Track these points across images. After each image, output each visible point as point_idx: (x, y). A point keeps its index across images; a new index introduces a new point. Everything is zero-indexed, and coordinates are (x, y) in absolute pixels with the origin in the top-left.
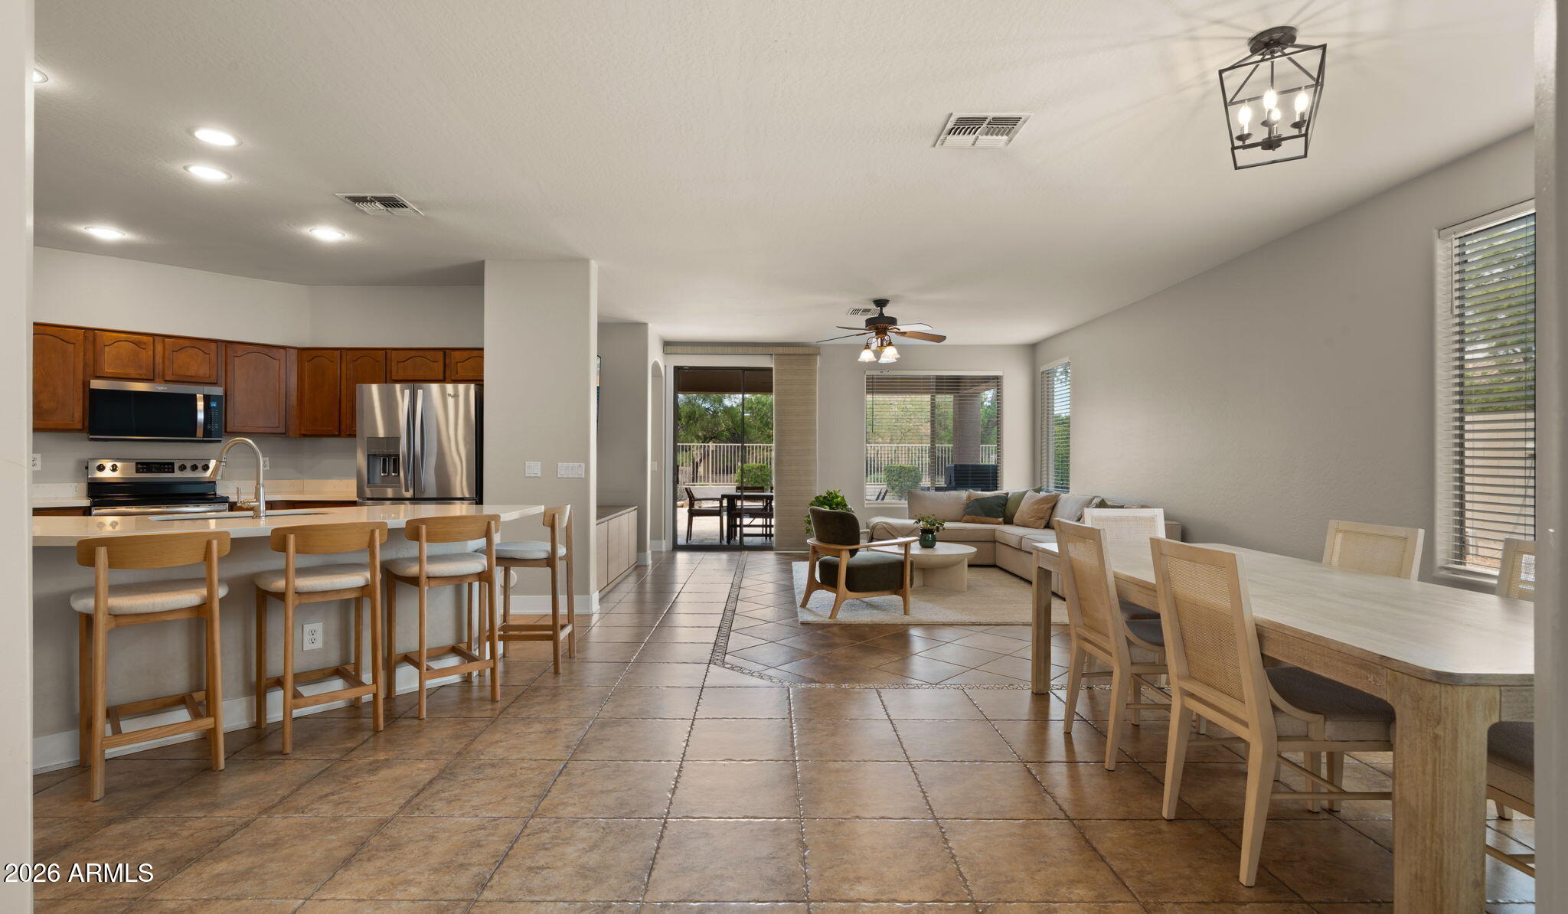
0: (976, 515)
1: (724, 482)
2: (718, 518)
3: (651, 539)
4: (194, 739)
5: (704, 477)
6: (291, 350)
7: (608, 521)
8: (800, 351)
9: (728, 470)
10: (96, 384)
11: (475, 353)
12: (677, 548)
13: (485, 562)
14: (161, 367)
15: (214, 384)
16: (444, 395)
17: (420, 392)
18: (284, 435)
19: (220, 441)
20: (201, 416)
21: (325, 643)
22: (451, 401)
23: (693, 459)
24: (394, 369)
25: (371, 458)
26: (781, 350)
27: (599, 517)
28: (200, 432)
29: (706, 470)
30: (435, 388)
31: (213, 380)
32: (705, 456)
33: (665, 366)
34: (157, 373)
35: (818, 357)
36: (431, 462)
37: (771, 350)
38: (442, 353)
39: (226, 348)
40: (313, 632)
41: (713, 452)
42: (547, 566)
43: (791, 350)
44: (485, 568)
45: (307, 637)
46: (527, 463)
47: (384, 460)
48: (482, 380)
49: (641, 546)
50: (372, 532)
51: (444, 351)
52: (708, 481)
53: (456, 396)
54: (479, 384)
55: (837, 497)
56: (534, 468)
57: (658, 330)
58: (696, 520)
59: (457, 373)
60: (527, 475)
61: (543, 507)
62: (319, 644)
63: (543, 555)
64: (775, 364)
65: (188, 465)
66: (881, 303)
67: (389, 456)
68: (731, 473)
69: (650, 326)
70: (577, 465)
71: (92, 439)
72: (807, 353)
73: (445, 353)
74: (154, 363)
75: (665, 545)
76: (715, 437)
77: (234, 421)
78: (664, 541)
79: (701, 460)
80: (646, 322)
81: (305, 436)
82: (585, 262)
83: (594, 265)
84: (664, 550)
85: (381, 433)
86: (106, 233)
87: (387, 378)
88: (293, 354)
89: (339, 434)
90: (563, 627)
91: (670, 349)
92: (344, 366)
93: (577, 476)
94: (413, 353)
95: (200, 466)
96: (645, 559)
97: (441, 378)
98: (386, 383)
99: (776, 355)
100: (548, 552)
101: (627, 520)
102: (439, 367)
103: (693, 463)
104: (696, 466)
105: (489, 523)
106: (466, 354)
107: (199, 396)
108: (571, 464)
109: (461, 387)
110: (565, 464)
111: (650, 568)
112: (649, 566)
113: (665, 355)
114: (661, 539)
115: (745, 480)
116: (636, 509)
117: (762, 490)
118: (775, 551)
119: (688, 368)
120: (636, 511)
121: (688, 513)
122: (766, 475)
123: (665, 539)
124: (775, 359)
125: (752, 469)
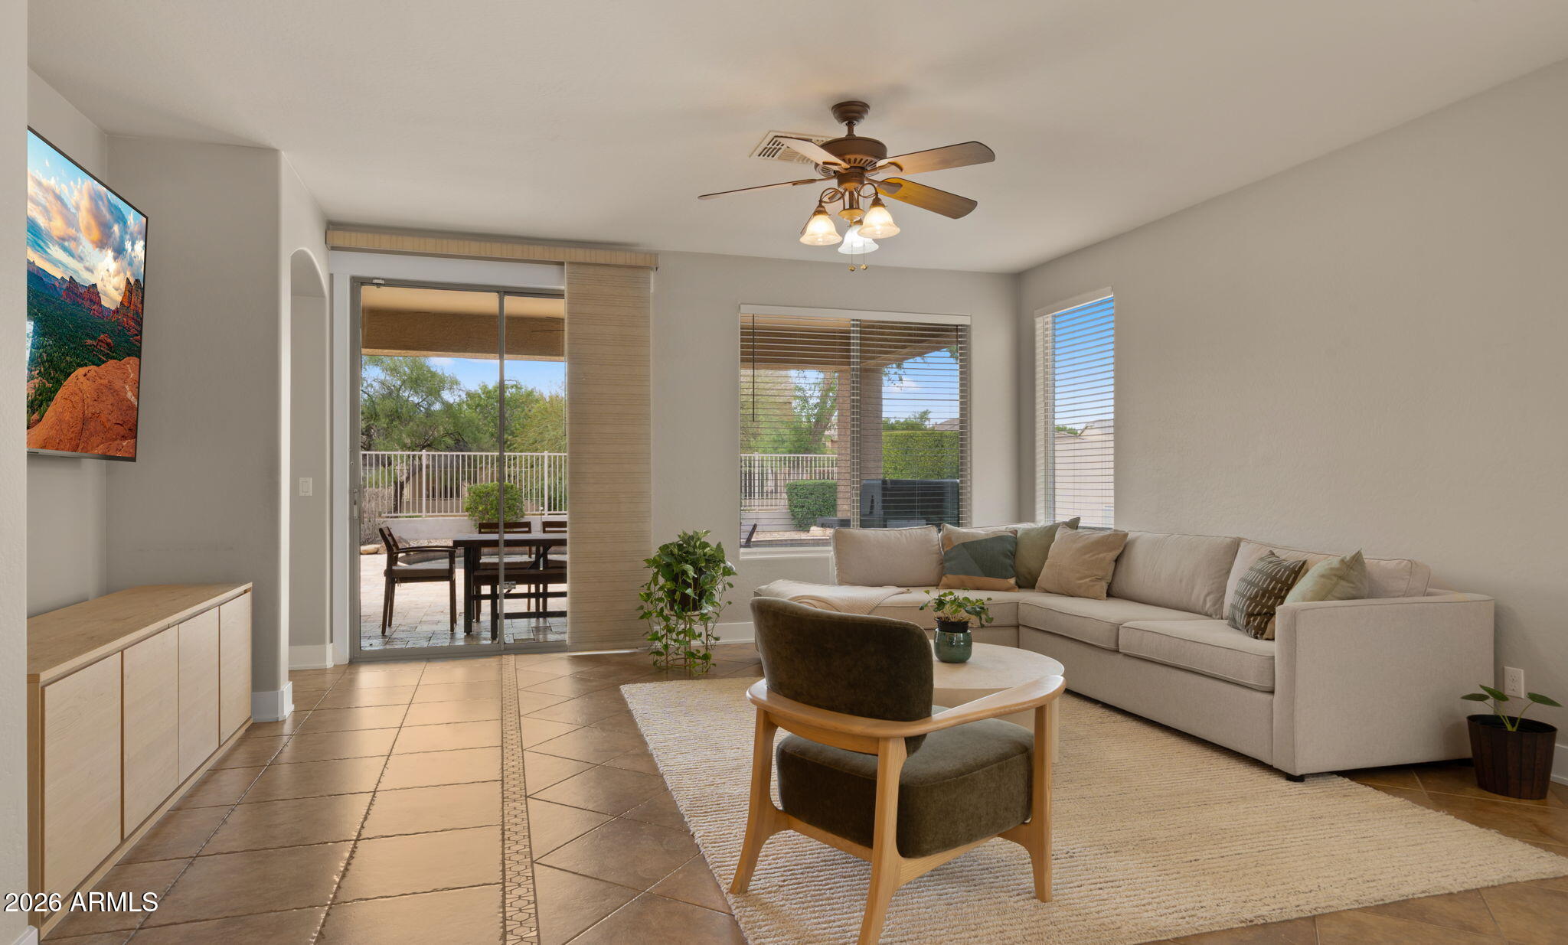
0: (967, 573)
1: (446, 511)
2: (446, 584)
3: (292, 642)
5: (414, 503)
7: (119, 651)
8: (621, 258)
9: (451, 492)
12: (358, 658)
23: (396, 478)
26: (580, 255)
29: (417, 493)
32: (414, 472)
33: (331, 276)
35: (653, 275)
37: (561, 254)
41: (428, 467)
43: (601, 257)
49: (263, 676)
52: (420, 511)
55: (705, 545)
58: (402, 590)
64: (569, 284)
66: (849, 111)
68: (451, 496)
69: (285, 157)
72: (633, 263)
75: (331, 655)
76: (429, 445)
78: (329, 647)
79: (408, 479)
80: (274, 145)
84: (326, 669)
91: (340, 238)
96: (275, 706)
99: (571, 263)
103: (396, 483)
104: (400, 487)
111: (287, 728)
112: (284, 721)
113: (333, 248)
114: (323, 642)
115: (480, 508)
116: (245, 592)
117: (527, 529)
118: (570, 652)
119: (382, 282)
120: (249, 594)
121: (385, 578)
122: (515, 499)
123: (331, 641)
124: (567, 273)
125: (493, 491)
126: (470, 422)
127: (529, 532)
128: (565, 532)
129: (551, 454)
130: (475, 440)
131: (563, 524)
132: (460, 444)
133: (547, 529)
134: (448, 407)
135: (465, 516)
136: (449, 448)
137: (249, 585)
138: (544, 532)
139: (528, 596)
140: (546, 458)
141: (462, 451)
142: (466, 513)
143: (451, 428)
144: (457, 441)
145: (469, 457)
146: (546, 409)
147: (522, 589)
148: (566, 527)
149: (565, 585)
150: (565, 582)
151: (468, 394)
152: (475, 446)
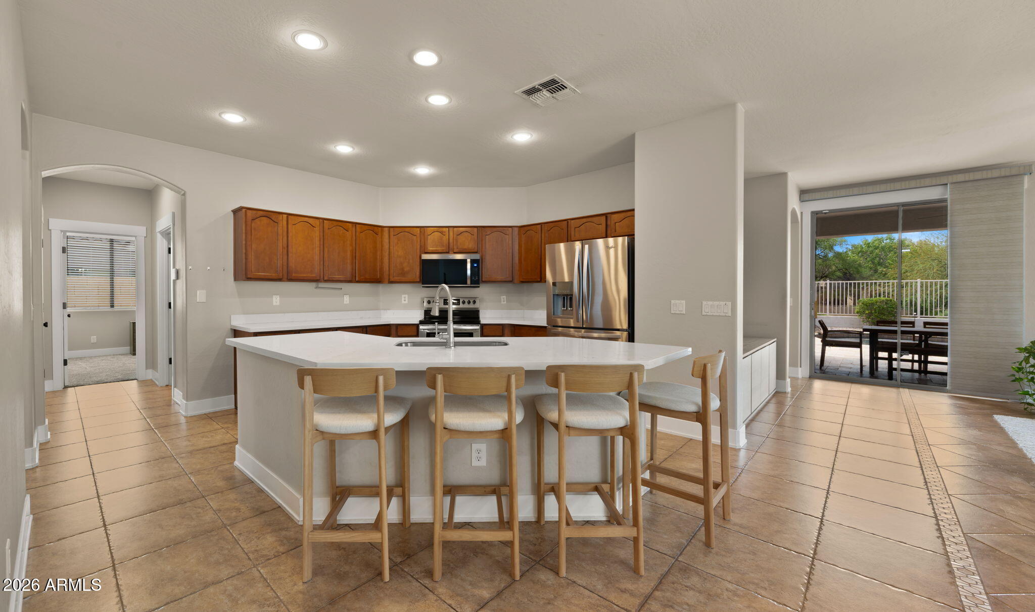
3: (790, 366)
4: (398, 522)
6: (515, 228)
7: (751, 354)
10: (426, 257)
11: (629, 214)
12: (813, 376)
13: (627, 414)
14: (452, 245)
15: (476, 252)
16: (607, 248)
17: (587, 247)
18: (511, 281)
19: (479, 287)
20: (469, 272)
21: (488, 462)
22: (612, 251)
24: (573, 233)
25: (555, 297)
27: (745, 351)
28: (469, 282)
30: (600, 242)
31: (476, 250)
33: (802, 213)
34: (450, 249)
35: (1026, 178)
36: (599, 300)
37: (944, 180)
38: (604, 217)
39: (482, 230)
40: (479, 451)
42: (697, 421)
43: (978, 175)
44: (627, 422)
45: (474, 454)
46: (673, 302)
47: (564, 298)
48: (634, 235)
49: (780, 374)
50: (509, 377)
51: (606, 215)
53: (616, 247)
54: (631, 236)
56: (680, 306)
57: (797, 178)
59: (615, 231)
60: (672, 312)
61: (690, 349)
62: (483, 463)
63: (692, 408)
64: (951, 194)
65: (466, 301)
67: (567, 295)
69: (790, 175)
70: (722, 303)
71: (423, 287)
73: (606, 217)
74: (449, 243)
75: (803, 372)
77: (486, 273)
78: (800, 369)
80: (786, 172)
81: (523, 282)
82: (732, 106)
83: (741, 108)
84: (800, 376)
85: (567, 279)
86: (423, 170)
87: (568, 239)
88: (516, 229)
89: (540, 281)
90: (717, 486)
91: (806, 197)
92: (543, 234)
93: (723, 314)
94: (585, 220)
95: (472, 301)
96: (785, 387)
97: (604, 236)
98: (568, 242)
99: (952, 183)
100: (697, 404)
101: (768, 352)
102: (602, 228)
105: (631, 374)
106: (623, 215)
107: (469, 261)
108: (716, 303)
109: (620, 239)
110: (710, 303)
111: (789, 395)
112: (788, 393)
113: (802, 202)
114: (797, 367)
115: (867, 312)
116: (774, 342)
117: (912, 325)
118: (952, 393)
119: (828, 211)
120: (775, 343)
121: (821, 343)
122: (893, 308)
123: (801, 367)
124: (950, 188)
125: (876, 302)
126: (855, 261)
127: (914, 327)
128: (947, 328)
129: (923, 281)
130: (858, 272)
131: (946, 324)
132: (847, 276)
133: (927, 326)
134: (838, 255)
135: (857, 316)
136: (839, 278)
137: (775, 339)
138: (925, 327)
139: (913, 361)
140: (919, 285)
141: (849, 280)
142: (858, 315)
143: (840, 266)
144: (845, 274)
145: (855, 283)
146: (916, 251)
147: (909, 357)
148: (947, 326)
149: (947, 358)
150: (947, 356)
151: (853, 246)
152: (858, 276)
